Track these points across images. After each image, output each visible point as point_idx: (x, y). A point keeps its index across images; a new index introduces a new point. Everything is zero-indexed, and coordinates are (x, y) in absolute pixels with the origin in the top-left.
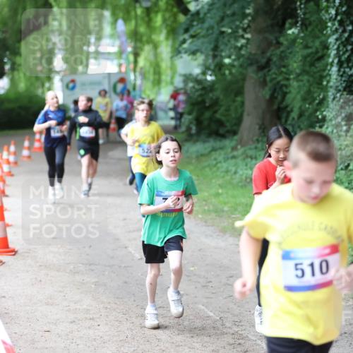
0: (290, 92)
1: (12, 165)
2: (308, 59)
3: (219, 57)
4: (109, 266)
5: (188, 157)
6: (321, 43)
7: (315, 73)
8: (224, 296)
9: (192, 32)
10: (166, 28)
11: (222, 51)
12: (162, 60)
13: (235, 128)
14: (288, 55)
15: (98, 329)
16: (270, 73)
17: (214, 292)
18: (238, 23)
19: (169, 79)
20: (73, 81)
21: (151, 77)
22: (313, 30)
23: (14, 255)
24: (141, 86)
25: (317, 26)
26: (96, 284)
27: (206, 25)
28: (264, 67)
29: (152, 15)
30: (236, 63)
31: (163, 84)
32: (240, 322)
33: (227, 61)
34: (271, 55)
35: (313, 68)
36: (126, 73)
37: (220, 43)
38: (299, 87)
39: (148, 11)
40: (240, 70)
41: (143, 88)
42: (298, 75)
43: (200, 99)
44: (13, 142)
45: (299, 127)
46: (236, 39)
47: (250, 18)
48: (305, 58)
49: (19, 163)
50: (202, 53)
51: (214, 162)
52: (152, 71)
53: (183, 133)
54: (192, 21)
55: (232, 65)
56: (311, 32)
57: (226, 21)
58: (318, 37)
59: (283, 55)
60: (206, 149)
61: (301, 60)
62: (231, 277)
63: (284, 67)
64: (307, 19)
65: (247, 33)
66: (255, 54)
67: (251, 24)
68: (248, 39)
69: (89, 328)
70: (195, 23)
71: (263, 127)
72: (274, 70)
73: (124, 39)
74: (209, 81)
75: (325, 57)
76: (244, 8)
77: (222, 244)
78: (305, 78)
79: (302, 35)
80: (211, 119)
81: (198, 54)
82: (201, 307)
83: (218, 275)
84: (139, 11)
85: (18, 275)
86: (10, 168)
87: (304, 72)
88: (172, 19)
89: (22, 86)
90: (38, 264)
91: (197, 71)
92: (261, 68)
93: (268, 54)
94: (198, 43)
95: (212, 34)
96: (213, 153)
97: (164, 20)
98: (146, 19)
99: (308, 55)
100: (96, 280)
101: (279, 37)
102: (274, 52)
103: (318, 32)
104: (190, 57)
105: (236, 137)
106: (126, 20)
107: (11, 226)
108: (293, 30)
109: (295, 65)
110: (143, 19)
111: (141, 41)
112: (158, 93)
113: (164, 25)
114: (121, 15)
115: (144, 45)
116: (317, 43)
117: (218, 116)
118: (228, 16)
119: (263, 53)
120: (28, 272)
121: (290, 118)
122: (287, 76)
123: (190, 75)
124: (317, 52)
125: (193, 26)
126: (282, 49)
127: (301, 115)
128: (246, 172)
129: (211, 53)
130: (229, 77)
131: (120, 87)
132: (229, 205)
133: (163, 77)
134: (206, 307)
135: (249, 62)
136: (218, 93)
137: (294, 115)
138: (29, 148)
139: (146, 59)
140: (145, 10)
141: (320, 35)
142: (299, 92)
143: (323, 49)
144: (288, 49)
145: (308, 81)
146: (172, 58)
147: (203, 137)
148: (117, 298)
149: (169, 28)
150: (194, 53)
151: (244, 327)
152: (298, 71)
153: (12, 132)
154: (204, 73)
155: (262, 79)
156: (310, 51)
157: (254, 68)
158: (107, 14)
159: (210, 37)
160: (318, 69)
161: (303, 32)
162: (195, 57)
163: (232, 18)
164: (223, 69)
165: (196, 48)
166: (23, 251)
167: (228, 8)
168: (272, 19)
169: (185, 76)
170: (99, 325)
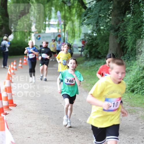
0: (128, 40)
1: (14, 70)
2: (135, 27)
3: (99, 26)
4: (54, 111)
5: (86, 67)
6: (140, 20)
7: (138, 33)
9: (88, 16)
10: (77, 14)
11: (100, 24)
12: (75, 27)
13: (105, 55)
14: (127, 25)
15: (50, 137)
16: (119, 33)
18: (106, 12)
19: (78, 35)
20: (39, 36)
21: (71, 35)
22: (137, 15)
23: (15, 106)
24: (67, 38)
25: (139, 13)
26: (49, 118)
27: (93, 13)
28: (117, 30)
29: (72, 9)
30: (105, 29)
31: (76, 37)
33: (102, 28)
34: (120, 25)
35: (137, 30)
36: (61, 32)
37: (99, 20)
38: (131, 38)
39: (70, 7)
40: (107, 31)
41: (68, 39)
42: (131, 34)
43: (91, 43)
44: (15, 61)
45: (131, 55)
46: (106, 19)
47: (111, 10)
48: (134, 26)
49: (17, 69)
50: (92, 24)
51: (97, 69)
52: (71, 31)
53: (84, 57)
54: (88, 11)
55: (104, 30)
56: (136, 16)
57: (102, 11)
58: (139, 18)
59: (125, 25)
60: (93, 63)
61: (132, 28)
63: (125, 30)
64: (135, 10)
65: (110, 16)
66: (113, 25)
67: (112, 13)
68: (110, 19)
69: (46, 136)
70: (89, 12)
71: (116, 55)
72: (121, 31)
73: (60, 19)
74: (95, 36)
75: (142, 26)
76: (109, 6)
78: (134, 35)
79: (133, 17)
80: (95, 52)
81: (90, 25)
84: (66, 7)
85: (17, 114)
86: (14, 71)
87: (133, 32)
88: (79, 11)
89: (19, 38)
90: (25, 110)
91: (90, 32)
92: (116, 31)
93: (119, 25)
94: (90, 20)
95: (96, 17)
96: (96, 65)
97: (76, 11)
98: (69, 11)
99: (135, 25)
100: (49, 117)
101: (123, 18)
102: (121, 24)
103: (139, 16)
104: (87, 26)
106: (61, 11)
107: (14, 95)
108: (129, 15)
109: (130, 29)
110: (68, 11)
111: (67, 20)
112: (74, 41)
113: (76, 13)
114: (59, 9)
115: (68, 21)
116: (139, 21)
117: (98, 50)
118: (102, 9)
119: (117, 24)
120: (21, 113)
121: (128, 51)
122: (127, 34)
123: (87, 33)
124: (139, 24)
125: (88, 13)
126: (124, 23)
127: (132, 50)
129: (95, 25)
130: (103, 34)
131: (58, 38)
133: (76, 34)
135: (111, 28)
136: (98, 41)
137: (129, 50)
138: (21, 63)
139: (69, 27)
140: (68, 7)
141: (140, 17)
142: (131, 41)
143: (141, 23)
144: (127, 23)
145: (135, 36)
146: (79, 26)
147: (92, 59)
148: (57, 124)
149: (78, 14)
150: (88, 24)
152: (131, 32)
153: (14, 57)
154: (92, 33)
155: (116, 35)
156: (136, 24)
157: (113, 30)
158: (53, 9)
159: (95, 18)
160: (139, 31)
161: (133, 16)
162: (89, 26)
163: (104, 10)
164: (100, 31)
165: (89, 22)
166: (19, 105)
167: (102, 6)
168: (121, 11)
169: (85, 34)
170: (50, 135)
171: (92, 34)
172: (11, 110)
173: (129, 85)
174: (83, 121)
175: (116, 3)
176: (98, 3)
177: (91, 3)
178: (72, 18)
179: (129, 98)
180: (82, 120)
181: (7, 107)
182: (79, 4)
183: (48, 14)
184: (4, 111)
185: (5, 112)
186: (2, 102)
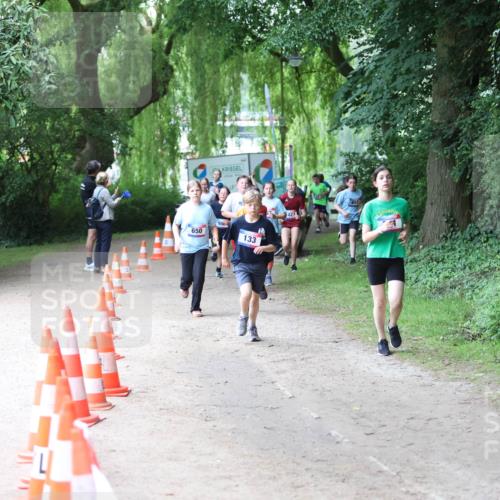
3: (392, 129)
4: (250, 408)
8: (404, 444)
9: (355, 97)
10: (321, 93)
11: (395, 120)
12: (318, 135)
13: (415, 222)
14: (482, 123)
15: (236, 491)
16: (459, 148)
17: (389, 438)
18: (414, 83)
19: (327, 158)
20: (202, 166)
21: (305, 158)
23: (126, 396)
24: (291, 170)
26: (233, 431)
27: (373, 87)
28: (452, 140)
29: (304, 77)
30: (413, 136)
32: (424, 477)
33: (403, 133)
34: (461, 124)
37: (392, 110)
39: (298, 72)
40: (420, 145)
44: (124, 248)
46: (414, 106)
47: (431, 76)
50: (368, 122)
52: (304, 150)
54: (356, 82)
55: (408, 139)
57: (400, 79)
59: (475, 123)
62: (412, 418)
65: (427, 96)
66: (439, 124)
67: (432, 84)
68: (429, 105)
69: (225, 489)
70: (359, 86)
71: (451, 219)
72: (464, 143)
74: (379, 161)
77: (399, 375)
79: (498, 96)
81: (364, 126)
82: (372, 459)
83: (394, 417)
84: (286, 73)
85: (132, 421)
88: (329, 80)
89: (136, 175)
90: (158, 407)
91: (366, 148)
92: (447, 142)
93: (456, 124)
94: (363, 112)
95: (381, 98)
97: (319, 83)
98: (296, 82)
100: (233, 426)
101: (470, 101)
102: (464, 121)
105: (416, 234)
106: (273, 84)
107: (123, 357)
108: (487, 92)
110: (290, 82)
113: (319, 90)
114: (263, 77)
115: (294, 117)
118: (401, 74)
119: (449, 122)
120: (144, 417)
122: (481, 152)
123: (354, 154)
125: (357, 89)
126: (473, 116)
128: (430, 279)
129: (381, 123)
132: (409, 324)
133: (320, 157)
134: (379, 459)
135: (431, 134)
139: (296, 134)
140: (293, 70)
144: (482, 116)
146: (329, 132)
148: (262, 449)
149: (325, 93)
150: (356, 124)
151: (429, 485)
153: (123, 235)
154: (371, 150)
155: (448, 157)
157: (438, 142)
158: (245, 77)
159: (378, 103)
163: (406, 77)
164: (397, 144)
165: (360, 118)
166: (138, 390)
167: (401, 63)
168: (460, 78)
169: (348, 155)
170: (237, 486)
171: (373, 157)
172: (111, 406)
173: (493, 317)
174: (344, 438)
175: (444, 52)
176: (385, 55)
177: (365, 54)
178: (305, 104)
179: (493, 359)
180: (341, 436)
181: (101, 399)
182: (329, 60)
183: (231, 94)
184: (91, 412)
185: (95, 413)
186: (83, 383)
